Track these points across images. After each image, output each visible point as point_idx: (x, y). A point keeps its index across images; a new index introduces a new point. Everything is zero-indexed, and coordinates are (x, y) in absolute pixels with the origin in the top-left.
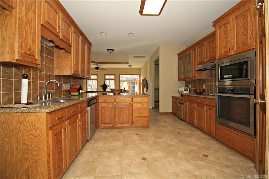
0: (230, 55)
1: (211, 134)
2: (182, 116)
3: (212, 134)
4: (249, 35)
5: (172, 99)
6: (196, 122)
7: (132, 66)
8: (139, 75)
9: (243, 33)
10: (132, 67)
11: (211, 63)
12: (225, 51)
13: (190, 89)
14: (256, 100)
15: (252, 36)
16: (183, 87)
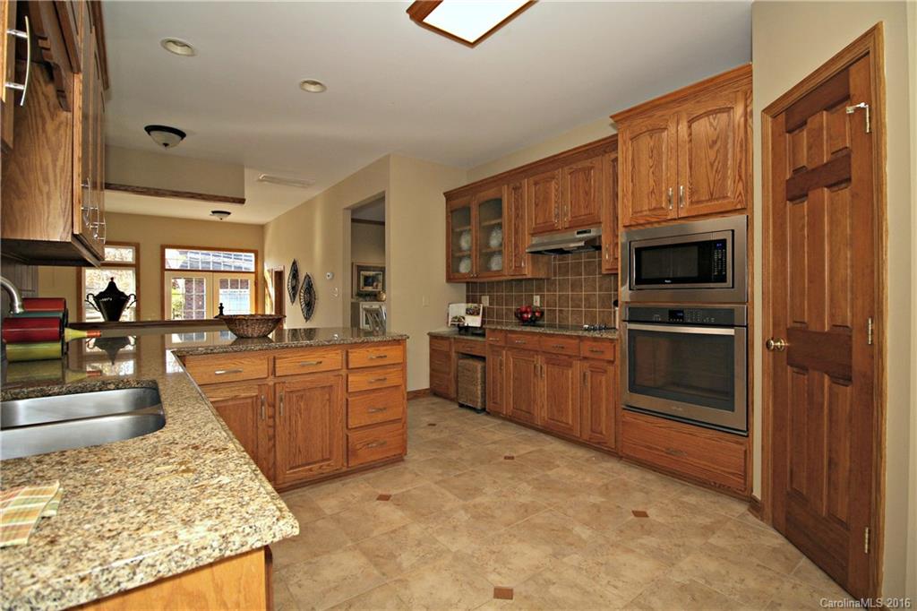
0: (669, 218)
1: (599, 443)
2: (477, 397)
3: (605, 443)
4: (729, 172)
5: (430, 341)
6: (542, 414)
7: (229, 213)
8: (256, 253)
9: (712, 165)
10: (227, 219)
11: (578, 233)
12: (654, 205)
13: (484, 309)
14: (775, 342)
15: (740, 176)
16: (462, 302)
